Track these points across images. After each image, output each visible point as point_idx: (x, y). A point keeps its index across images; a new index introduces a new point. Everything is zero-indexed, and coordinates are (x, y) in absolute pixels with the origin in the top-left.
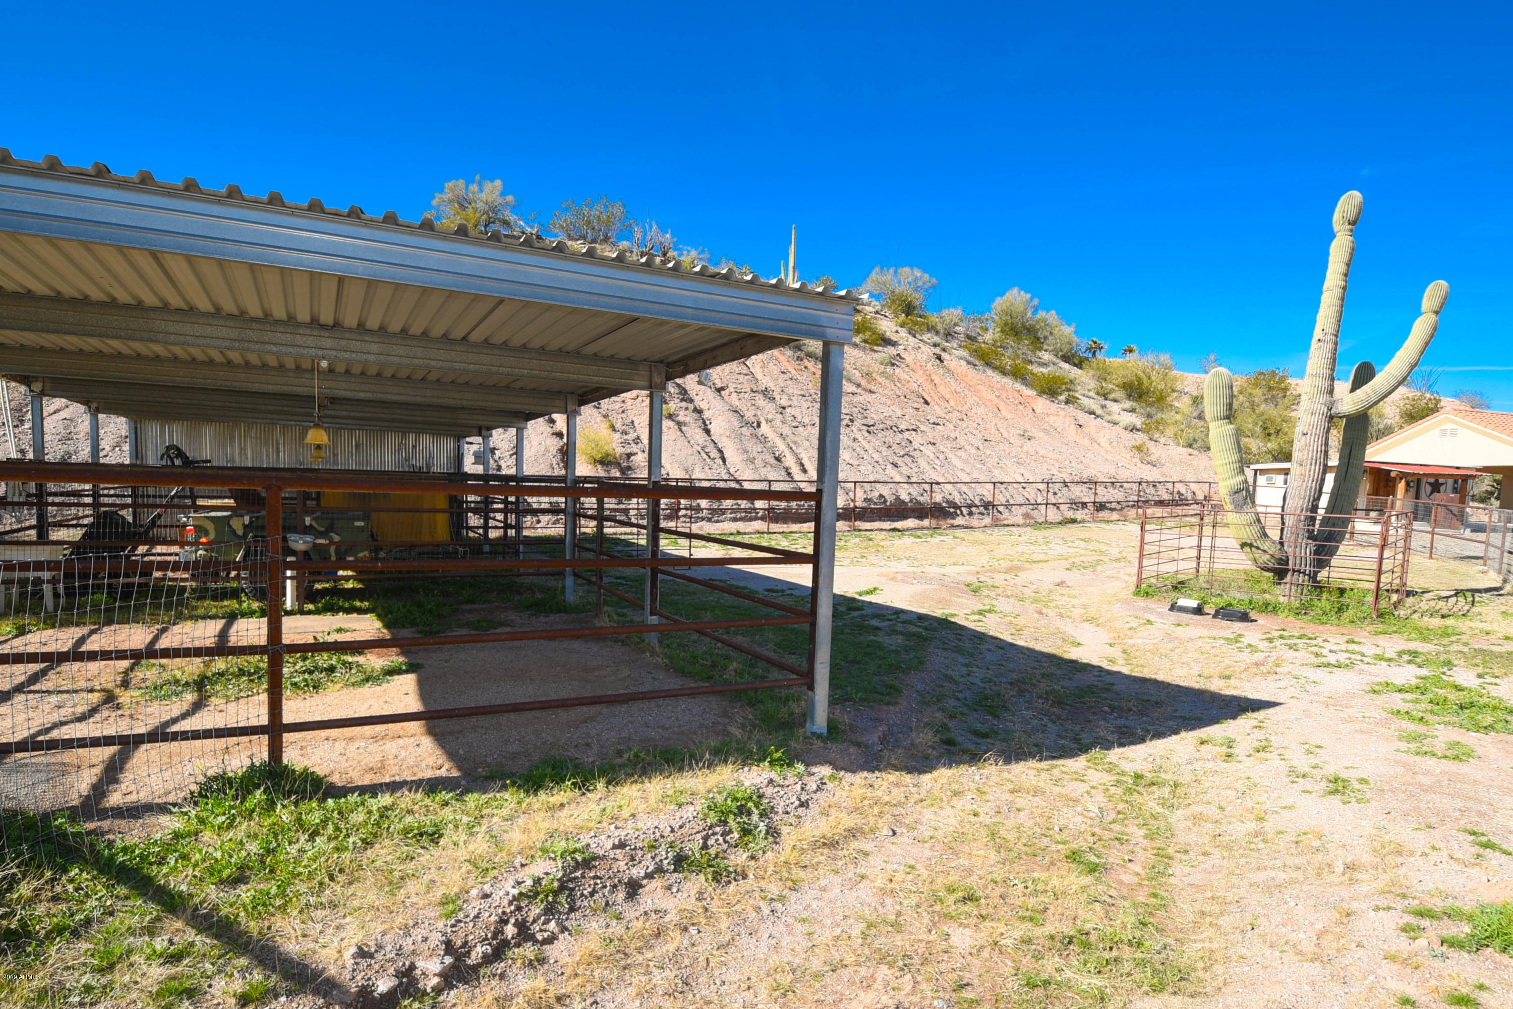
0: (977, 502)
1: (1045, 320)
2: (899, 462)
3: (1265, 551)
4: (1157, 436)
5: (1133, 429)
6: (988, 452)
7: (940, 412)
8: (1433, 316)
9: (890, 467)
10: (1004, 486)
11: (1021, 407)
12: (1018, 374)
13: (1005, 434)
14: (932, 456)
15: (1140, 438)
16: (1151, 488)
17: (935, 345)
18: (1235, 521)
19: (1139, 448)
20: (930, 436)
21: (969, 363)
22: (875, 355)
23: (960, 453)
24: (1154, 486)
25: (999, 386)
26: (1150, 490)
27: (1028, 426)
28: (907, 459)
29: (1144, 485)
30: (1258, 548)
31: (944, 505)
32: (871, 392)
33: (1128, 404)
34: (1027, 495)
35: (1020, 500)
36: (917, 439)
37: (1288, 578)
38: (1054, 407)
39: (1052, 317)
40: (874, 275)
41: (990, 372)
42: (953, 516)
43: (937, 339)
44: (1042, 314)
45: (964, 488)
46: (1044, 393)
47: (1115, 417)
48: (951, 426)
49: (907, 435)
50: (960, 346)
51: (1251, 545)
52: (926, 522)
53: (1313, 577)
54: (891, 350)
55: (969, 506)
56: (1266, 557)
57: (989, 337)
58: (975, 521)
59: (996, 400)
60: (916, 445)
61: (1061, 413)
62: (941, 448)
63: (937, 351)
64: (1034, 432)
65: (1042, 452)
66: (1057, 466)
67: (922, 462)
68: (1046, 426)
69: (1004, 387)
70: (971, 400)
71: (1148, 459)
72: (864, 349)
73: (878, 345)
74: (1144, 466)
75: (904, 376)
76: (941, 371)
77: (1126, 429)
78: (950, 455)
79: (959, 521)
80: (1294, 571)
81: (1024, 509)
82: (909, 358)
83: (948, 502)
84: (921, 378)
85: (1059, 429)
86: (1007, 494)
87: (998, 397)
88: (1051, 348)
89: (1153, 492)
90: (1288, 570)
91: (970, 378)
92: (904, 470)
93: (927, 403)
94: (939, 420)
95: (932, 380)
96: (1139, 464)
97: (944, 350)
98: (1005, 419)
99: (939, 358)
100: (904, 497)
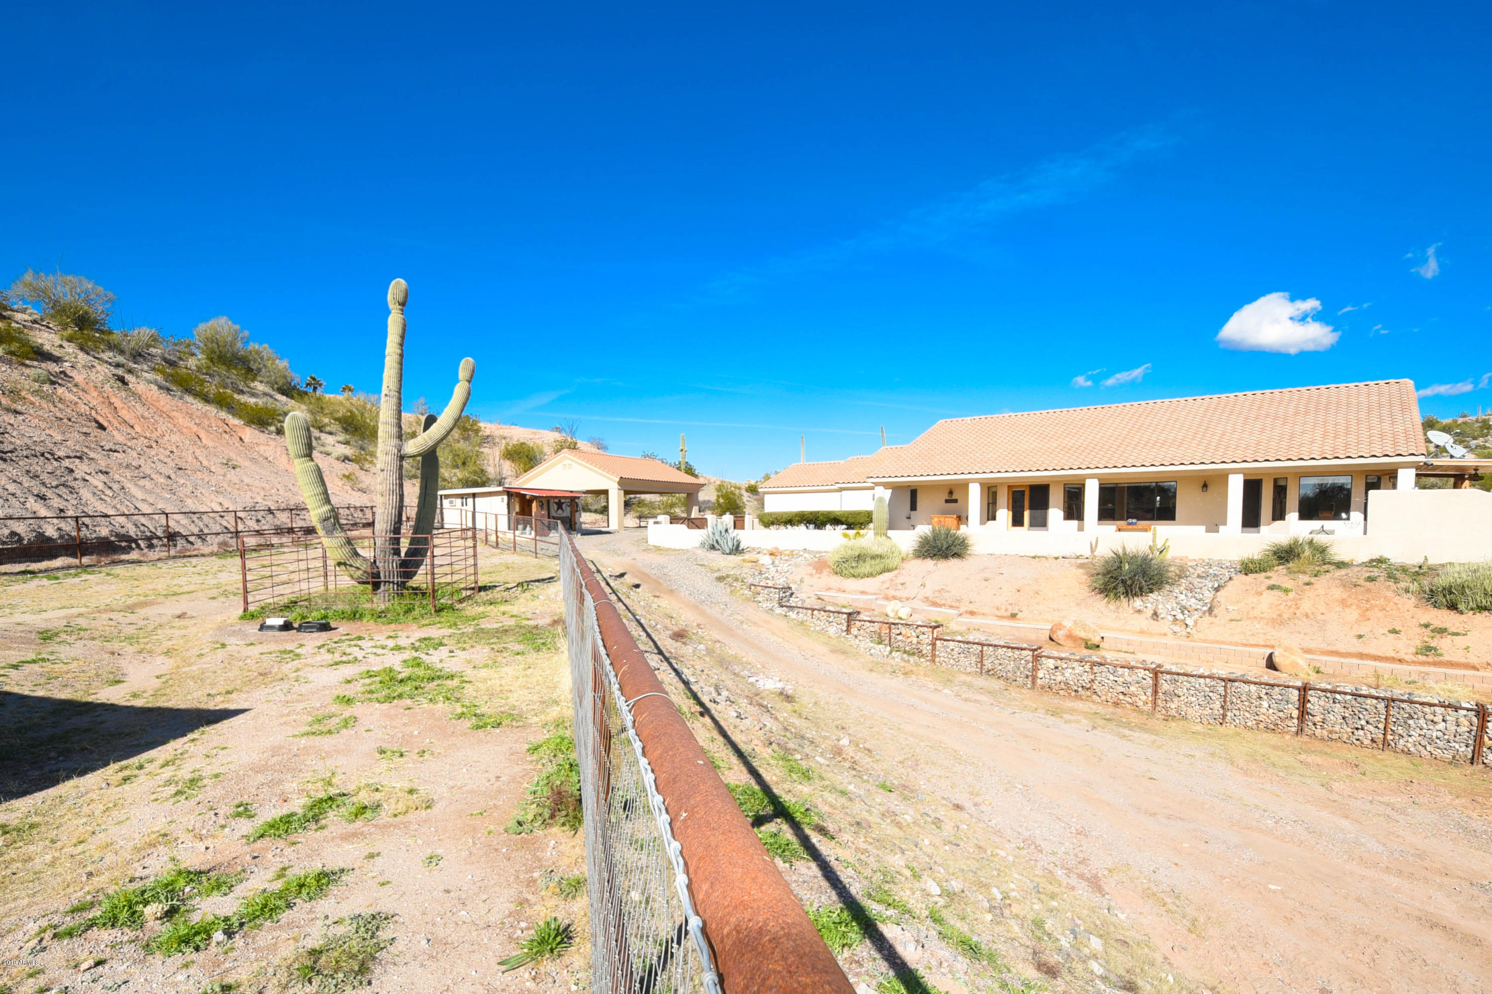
0: (160, 533)
1: (258, 353)
2: (49, 494)
3: (358, 568)
4: (367, 466)
5: (346, 459)
6: (182, 481)
7: (119, 437)
8: (467, 384)
9: (31, 500)
10: (197, 515)
11: (227, 436)
12: (222, 402)
13: (205, 463)
14: (101, 486)
15: (352, 467)
16: (359, 512)
17: (118, 365)
18: (331, 545)
19: (348, 477)
20: (103, 464)
21: (160, 387)
22: (27, 371)
23: (142, 482)
24: (362, 510)
25: (199, 413)
26: (358, 514)
27: (233, 455)
28: (62, 491)
29: (352, 510)
30: (351, 566)
31: (113, 539)
32: (17, 412)
33: (342, 437)
34: (225, 524)
35: (217, 528)
36: (81, 468)
37: (382, 588)
38: (262, 437)
39: (265, 349)
40: (28, 277)
41: (189, 399)
42: (127, 550)
43: (120, 359)
44: (253, 346)
45: (143, 520)
46: (254, 423)
47: (329, 449)
48: (135, 454)
49: (66, 463)
50: (154, 369)
51: (345, 564)
52: (86, 560)
53: (402, 585)
54: (54, 368)
55: (149, 539)
56: (359, 573)
57: (192, 363)
58: (153, 555)
59: (195, 428)
60: (78, 474)
61: (272, 443)
62: (117, 477)
63: (120, 372)
64: (241, 461)
65: (247, 480)
66: (262, 493)
67: (85, 494)
68: (255, 455)
69: (205, 415)
70: (163, 426)
71: (359, 486)
72: (10, 363)
73: (28, 359)
74: (354, 493)
75: (69, 396)
76: (123, 394)
77: (338, 459)
78: (128, 485)
79: (134, 555)
80: (385, 582)
81: (221, 538)
82: (79, 377)
83: (117, 535)
84: (93, 398)
85: (271, 459)
86: (201, 524)
87: (198, 425)
88: (265, 380)
89: (361, 515)
90: (380, 582)
91: (162, 403)
92: (56, 503)
93: (102, 427)
94: (117, 447)
95: (111, 404)
96: (350, 491)
97: (130, 371)
98: (206, 447)
99: (122, 380)
100: (50, 531)
